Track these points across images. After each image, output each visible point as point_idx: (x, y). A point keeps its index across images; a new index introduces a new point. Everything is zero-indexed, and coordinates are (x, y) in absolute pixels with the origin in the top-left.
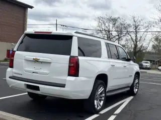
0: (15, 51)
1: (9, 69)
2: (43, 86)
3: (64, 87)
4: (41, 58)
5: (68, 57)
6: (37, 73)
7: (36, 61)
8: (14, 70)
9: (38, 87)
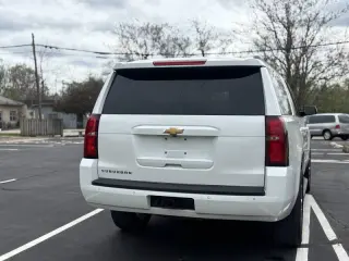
0: (99, 116)
1: (86, 163)
2: (205, 197)
3: (263, 194)
4: (185, 128)
5: (261, 119)
6: (180, 166)
7: (173, 136)
8: (102, 163)
9: (192, 201)
